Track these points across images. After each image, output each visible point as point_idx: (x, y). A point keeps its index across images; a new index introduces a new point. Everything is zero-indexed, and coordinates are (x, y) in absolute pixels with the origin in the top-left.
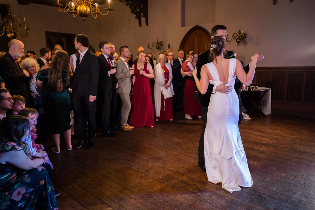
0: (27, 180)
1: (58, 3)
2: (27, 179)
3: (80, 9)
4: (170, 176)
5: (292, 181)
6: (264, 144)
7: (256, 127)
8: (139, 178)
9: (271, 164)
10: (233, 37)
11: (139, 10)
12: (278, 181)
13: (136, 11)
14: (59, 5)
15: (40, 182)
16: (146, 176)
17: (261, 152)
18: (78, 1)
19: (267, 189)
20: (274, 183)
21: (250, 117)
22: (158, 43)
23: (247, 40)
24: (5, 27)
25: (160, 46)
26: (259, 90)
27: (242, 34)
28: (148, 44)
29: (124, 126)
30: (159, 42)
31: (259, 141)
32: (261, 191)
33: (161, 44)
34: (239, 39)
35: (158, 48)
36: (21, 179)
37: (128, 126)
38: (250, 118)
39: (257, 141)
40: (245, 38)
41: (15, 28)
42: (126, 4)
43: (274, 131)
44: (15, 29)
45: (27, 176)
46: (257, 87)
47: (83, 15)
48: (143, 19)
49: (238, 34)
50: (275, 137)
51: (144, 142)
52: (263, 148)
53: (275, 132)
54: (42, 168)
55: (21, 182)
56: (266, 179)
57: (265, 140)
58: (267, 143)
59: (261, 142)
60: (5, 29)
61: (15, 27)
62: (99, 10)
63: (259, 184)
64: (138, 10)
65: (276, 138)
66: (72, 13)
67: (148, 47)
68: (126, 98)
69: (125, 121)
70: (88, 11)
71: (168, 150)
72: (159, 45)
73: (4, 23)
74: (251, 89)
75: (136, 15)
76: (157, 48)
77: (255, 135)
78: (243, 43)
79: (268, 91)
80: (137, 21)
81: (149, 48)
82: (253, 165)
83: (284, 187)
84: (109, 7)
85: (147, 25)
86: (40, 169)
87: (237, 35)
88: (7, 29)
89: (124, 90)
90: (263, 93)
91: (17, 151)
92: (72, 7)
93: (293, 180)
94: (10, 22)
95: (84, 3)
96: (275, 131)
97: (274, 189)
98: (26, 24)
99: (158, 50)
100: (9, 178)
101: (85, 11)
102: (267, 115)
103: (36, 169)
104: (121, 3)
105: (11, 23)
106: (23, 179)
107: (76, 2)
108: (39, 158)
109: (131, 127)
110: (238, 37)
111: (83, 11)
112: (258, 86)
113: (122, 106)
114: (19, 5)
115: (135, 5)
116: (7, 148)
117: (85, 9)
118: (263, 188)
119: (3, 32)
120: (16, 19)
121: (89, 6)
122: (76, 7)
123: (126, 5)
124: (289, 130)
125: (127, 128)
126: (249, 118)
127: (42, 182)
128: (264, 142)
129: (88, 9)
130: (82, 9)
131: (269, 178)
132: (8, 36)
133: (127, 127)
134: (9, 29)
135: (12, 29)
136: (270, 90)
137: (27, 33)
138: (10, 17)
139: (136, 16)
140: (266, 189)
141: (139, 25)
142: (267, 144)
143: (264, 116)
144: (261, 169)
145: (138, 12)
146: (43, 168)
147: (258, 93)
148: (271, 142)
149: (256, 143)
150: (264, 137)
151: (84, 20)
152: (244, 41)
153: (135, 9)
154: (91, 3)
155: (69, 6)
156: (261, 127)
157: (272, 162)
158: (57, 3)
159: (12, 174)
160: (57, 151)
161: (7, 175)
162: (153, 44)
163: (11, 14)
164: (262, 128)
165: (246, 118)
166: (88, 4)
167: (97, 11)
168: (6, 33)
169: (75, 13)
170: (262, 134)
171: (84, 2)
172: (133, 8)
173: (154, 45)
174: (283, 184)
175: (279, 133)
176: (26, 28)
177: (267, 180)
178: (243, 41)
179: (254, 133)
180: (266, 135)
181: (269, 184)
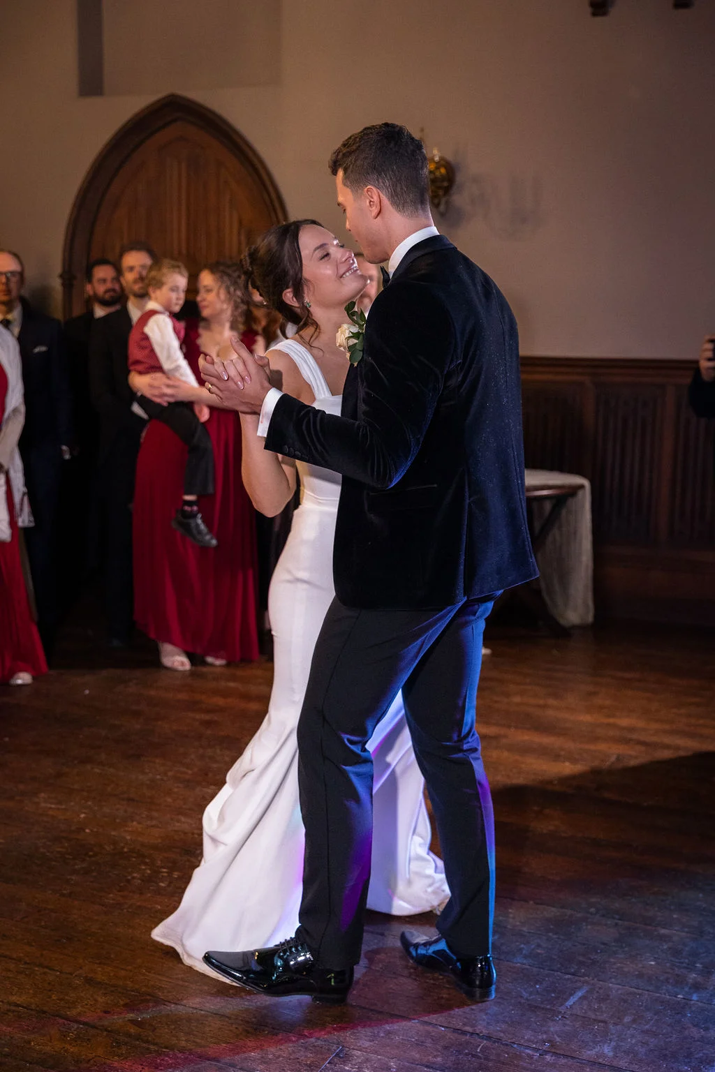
5: (695, 997)
7: (517, 699)
9: (592, 910)
12: (625, 1001)
19: (566, 1056)
20: (604, 1017)
23: (459, 199)
40: (447, 190)
43: (609, 716)
52: (551, 824)
53: (614, 726)
56: (566, 1000)
63: (528, 1035)
77: (510, 748)
78: (442, 215)
79: (574, 491)
83: (655, 1035)
90: (548, 506)
93: (696, 987)
96: (611, 720)
97: (603, 1055)
102: (574, 627)
118: (546, 1052)
124: (683, 711)
131: (580, 994)
136: (582, 487)
140: (563, 1061)
143: (562, 633)
144: (539, 946)
152: (447, 203)
156: (541, 702)
157: (594, 900)
164: (545, 706)
170: (546, 740)
174: (649, 1015)
175: (631, 729)
179: (505, 736)
180: (570, 745)
181: (578, 1024)
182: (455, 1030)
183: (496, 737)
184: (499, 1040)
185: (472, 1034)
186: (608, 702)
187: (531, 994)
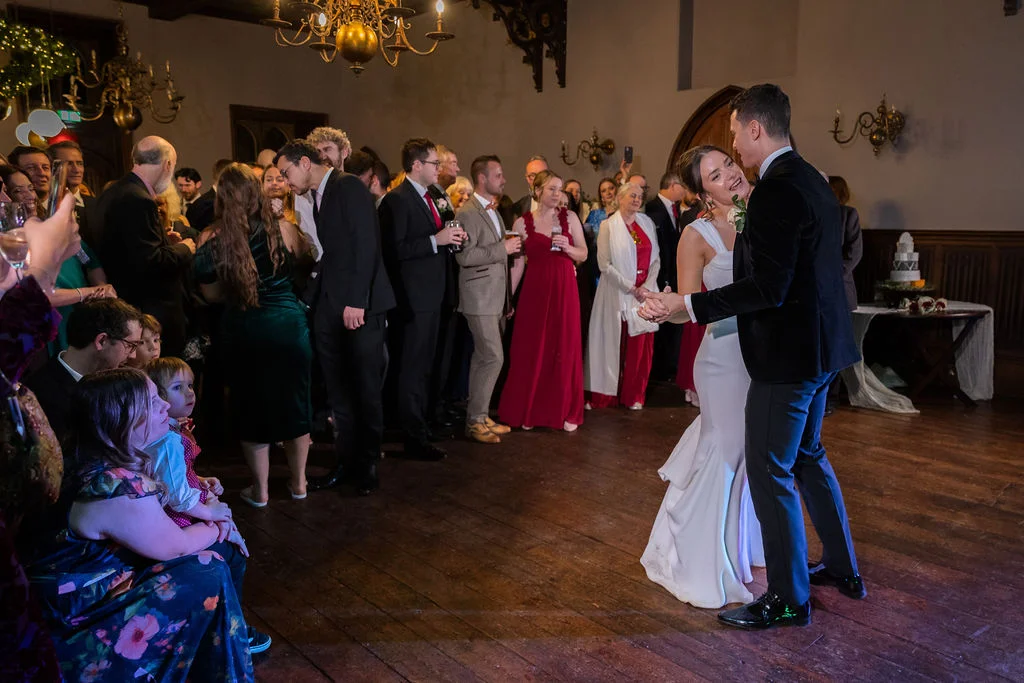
0: (163, 591)
1: (277, 18)
2: (165, 589)
3: (345, 36)
4: (629, 603)
6: (967, 506)
7: (939, 442)
8: (523, 604)
9: (993, 578)
10: (859, 126)
11: (535, 36)
13: (527, 36)
14: (278, 25)
15: (205, 603)
16: (550, 597)
17: (956, 534)
18: (338, 12)
19: (974, 667)
20: (1002, 647)
21: (917, 408)
22: (596, 146)
23: (907, 136)
24: (108, 94)
25: (602, 153)
26: (949, 312)
27: (890, 117)
28: (564, 149)
29: (476, 426)
30: (599, 143)
31: (949, 495)
32: (952, 675)
33: (608, 147)
34: (878, 132)
35: (597, 162)
36: (146, 588)
37: (491, 423)
38: (918, 412)
39: (942, 493)
40: (900, 131)
41: (139, 94)
42: (491, 17)
43: (1006, 458)
44: (138, 98)
45: (163, 579)
46: (943, 300)
47: (355, 54)
48: (549, 65)
49: (877, 115)
50: (1008, 480)
51: (543, 479)
52: (963, 521)
53: (1009, 465)
54: (213, 556)
55: (144, 600)
56: (974, 631)
57: (970, 492)
58: (976, 502)
59: (954, 496)
60: (107, 98)
61: (140, 91)
62: (405, 40)
63: (947, 649)
64: (532, 35)
65: (1011, 485)
66: (320, 48)
67: (564, 157)
68: (484, 330)
69: (480, 408)
70: (370, 43)
71: (624, 511)
72: (600, 150)
73: (106, 78)
74: (922, 309)
75: (526, 50)
76: (593, 162)
77: (934, 472)
78: (895, 146)
79: (982, 315)
80: (529, 70)
81: (565, 161)
82: (926, 578)
84: (440, 29)
85: (562, 83)
86: (205, 559)
87: (874, 121)
88: (114, 99)
89: (481, 303)
90: (962, 323)
91: (138, 496)
92: (319, 30)
94: (125, 76)
95: (357, 18)
96: (1007, 461)
97: (1001, 671)
98: (171, 84)
99: (596, 170)
100: (110, 582)
101: (360, 42)
102: (979, 401)
103: (194, 558)
104: (476, 11)
105: (128, 80)
106: (153, 590)
107: (335, 12)
108: (206, 522)
109: (500, 429)
110: (875, 127)
111: (355, 43)
112: (947, 298)
113: (474, 355)
114: (152, 20)
115: (523, 18)
116: (106, 487)
117: (362, 35)
118: (961, 662)
119: (99, 108)
120: (142, 66)
121: (375, 26)
122: (334, 29)
123: (495, 19)
125: (487, 433)
126: (914, 411)
127: (211, 603)
128: (966, 498)
129: (372, 36)
130: (350, 34)
131: (984, 629)
132: (116, 120)
133: (488, 429)
134: (121, 100)
135: (130, 99)
136: (989, 312)
137: (174, 111)
138: (125, 61)
139: (523, 53)
140: (972, 669)
141: (534, 85)
142: (975, 505)
143: (970, 404)
144: (954, 595)
145: (533, 41)
146: (217, 556)
147: (945, 322)
148: (991, 499)
149: (937, 501)
150: (966, 480)
151: (358, 72)
152: (899, 138)
153: (523, 30)
154: (382, 15)
155: (312, 26)
156: (955, 445)
157: (994, 572)
158: (272, 16)
159: (119, 573)
160: (257, 498)
161: (104, 575)
162: (579, 147)
163: (127, 51)
164: (958, 448)
165: (902, 408)
166: (370, 20)
167: (398, 42)
168: (109, 111)
169: (330, 49)
170: (961, 470)
171: (358, 13)
172: (515, 28)
173: (584, 151)
175: (1020, 468)
176: (172, 94)
177: (978, 633)
178: (892, 140)
179: (930, 464)
180: (975, 473)
181: (983, 648)
182: (897, 638)
183: (925, 464)
184: (927, 648)
185: (909, 642)
186: (1004, 449)
187: (949, 624)
